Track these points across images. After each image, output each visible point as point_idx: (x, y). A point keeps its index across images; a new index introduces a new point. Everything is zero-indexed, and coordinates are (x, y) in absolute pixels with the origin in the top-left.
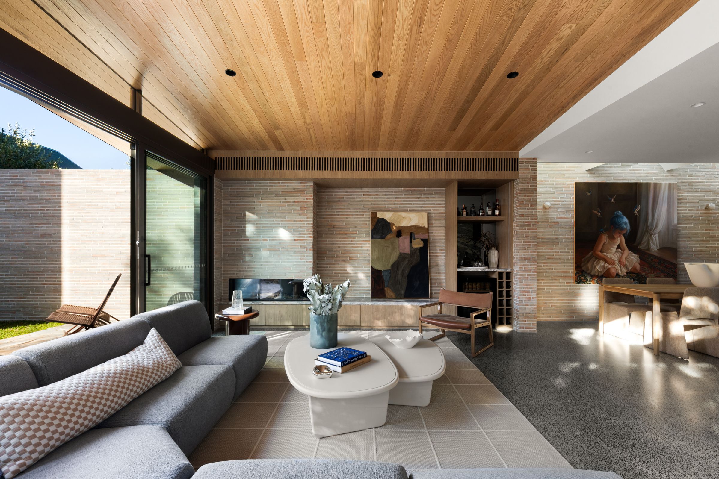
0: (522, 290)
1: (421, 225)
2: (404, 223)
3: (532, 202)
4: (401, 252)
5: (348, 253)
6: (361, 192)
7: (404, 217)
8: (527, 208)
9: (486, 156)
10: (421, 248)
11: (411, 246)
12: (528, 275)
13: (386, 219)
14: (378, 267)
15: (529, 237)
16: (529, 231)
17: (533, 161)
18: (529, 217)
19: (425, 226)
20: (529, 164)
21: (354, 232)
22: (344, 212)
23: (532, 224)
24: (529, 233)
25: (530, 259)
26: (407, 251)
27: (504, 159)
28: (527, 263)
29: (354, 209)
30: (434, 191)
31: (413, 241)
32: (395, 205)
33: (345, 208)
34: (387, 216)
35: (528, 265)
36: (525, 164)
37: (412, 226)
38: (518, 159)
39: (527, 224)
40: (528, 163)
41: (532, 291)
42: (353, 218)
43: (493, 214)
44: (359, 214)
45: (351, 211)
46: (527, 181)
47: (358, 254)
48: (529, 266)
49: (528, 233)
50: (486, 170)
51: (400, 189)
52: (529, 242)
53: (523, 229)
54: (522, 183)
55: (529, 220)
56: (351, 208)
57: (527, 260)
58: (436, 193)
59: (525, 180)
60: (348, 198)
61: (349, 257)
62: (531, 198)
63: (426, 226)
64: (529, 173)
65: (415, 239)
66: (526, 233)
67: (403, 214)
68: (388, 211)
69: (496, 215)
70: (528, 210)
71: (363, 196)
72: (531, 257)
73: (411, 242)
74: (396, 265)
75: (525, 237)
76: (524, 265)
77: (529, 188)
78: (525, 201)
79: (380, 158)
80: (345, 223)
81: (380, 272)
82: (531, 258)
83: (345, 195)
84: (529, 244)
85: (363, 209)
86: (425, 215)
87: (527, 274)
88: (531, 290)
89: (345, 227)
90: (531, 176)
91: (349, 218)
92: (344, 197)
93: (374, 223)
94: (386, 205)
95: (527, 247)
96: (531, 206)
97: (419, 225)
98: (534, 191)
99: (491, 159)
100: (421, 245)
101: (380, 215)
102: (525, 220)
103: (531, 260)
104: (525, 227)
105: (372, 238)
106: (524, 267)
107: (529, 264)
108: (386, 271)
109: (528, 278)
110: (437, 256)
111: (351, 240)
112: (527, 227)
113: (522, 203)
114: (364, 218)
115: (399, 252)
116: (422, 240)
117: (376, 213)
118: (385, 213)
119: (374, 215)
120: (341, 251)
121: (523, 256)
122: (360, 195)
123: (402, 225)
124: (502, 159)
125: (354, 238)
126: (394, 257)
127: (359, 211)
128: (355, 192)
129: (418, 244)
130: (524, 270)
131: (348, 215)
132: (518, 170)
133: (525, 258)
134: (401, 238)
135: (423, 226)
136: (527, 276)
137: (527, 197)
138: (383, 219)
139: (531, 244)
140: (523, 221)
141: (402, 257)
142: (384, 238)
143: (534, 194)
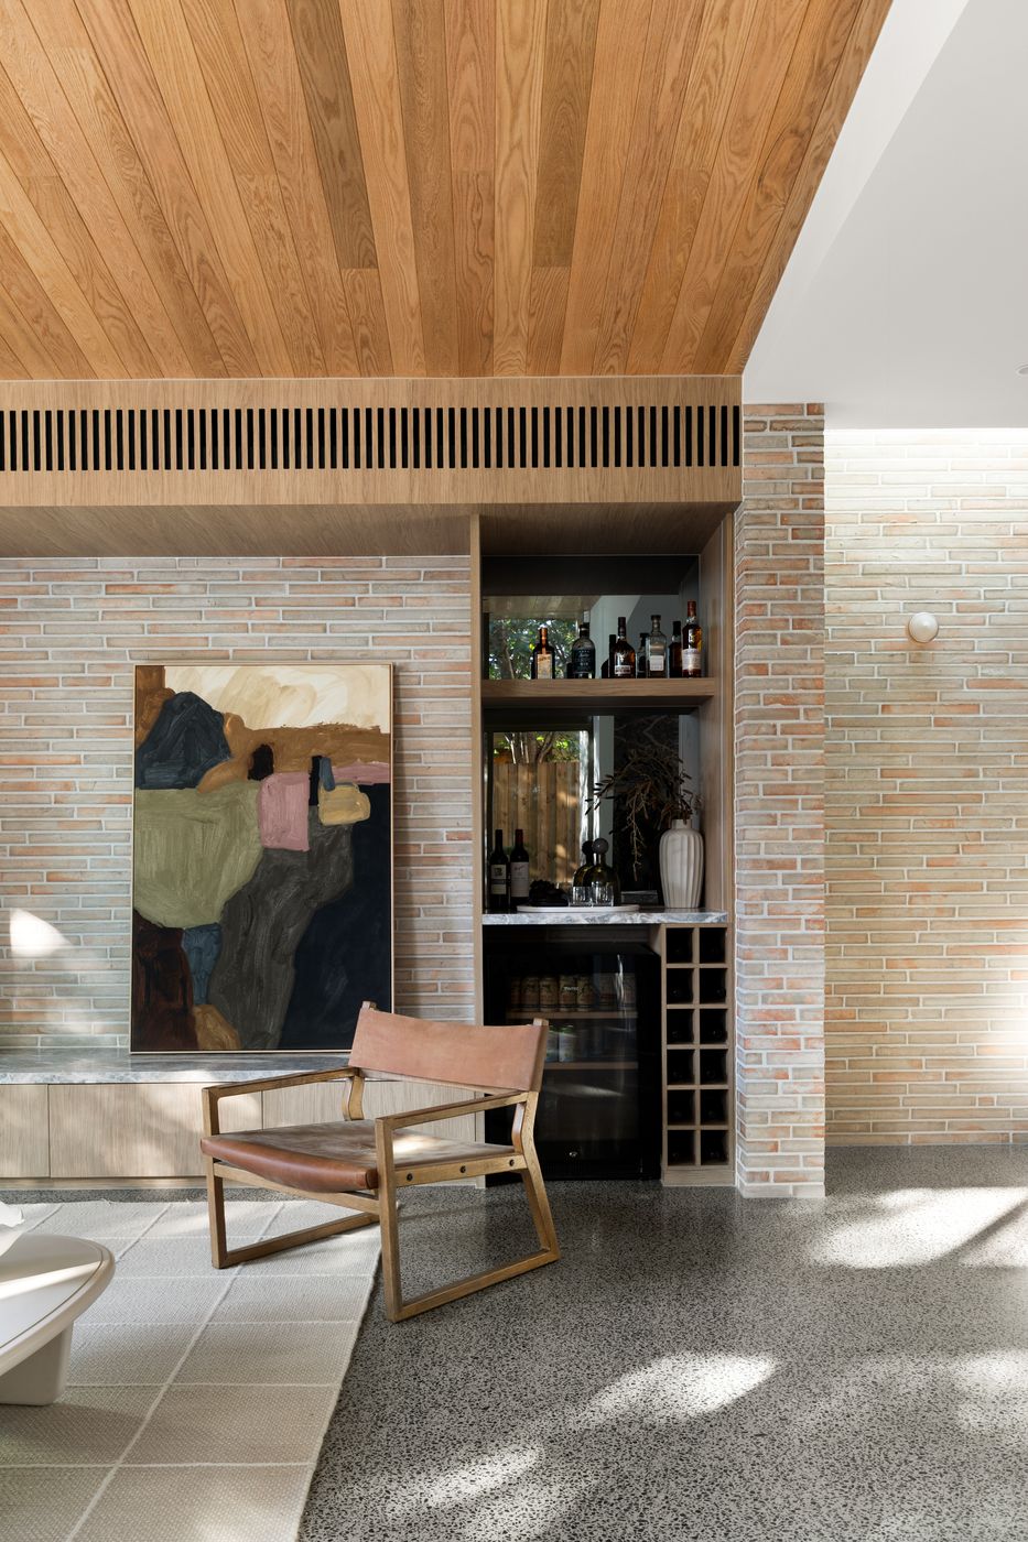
0: (760, 1006)
1: (360, 725)
2: (287, 714)
3: (802, 606)
4: (268, 844)
5: (40, 851)
6: (95, 576)
7: (285, 688)
8: (779, 633)
9: (591, 397)
10: (358, 827)
11: (314, 819)
12: (786, 940)
13: (203, 696)
14: (166, 913)
15: (789, 768)
16: (790, 738)
17: (806, 417)
18: (790, 677)
19: (377, 729)
20: (790, 434)
21: (68, 759)
22: (19, 669)
23: (801, 708)
24: (790, 750)
25: (792, 865)
26: (298, 838)
27: (677, 410)
28: (780, 886)
29: (65, 655)
30: (423, 570)
31: (322, 792)
32: (251, 634)
33: (25, 649)
34: (210, 685)
35: (785, 893)
36: (768, 432)
37: (320, 728)
38: (736, 410)
39: (779, 706)
40: (785, 426)
41: (802, 1011)
42: (62, 695)
43: (675, 669)
44: (86, 674)
45: (50, 661)
46: (779, 513)
47: (88, 858)
48: (790, 901)
49: (786, 747)
50: (594, 464)
51: (270, 563)
52: (789, 790)
53: (763, 729)
54: (758, 520)
55: (790, 691)
56: (50, 650)
57: (780, 873)
58: (430, 576)
59: (769, 508)
60: (37, 603)
61: (45, 871)
62: (799, 587)
63: (386, 728)
64: (786, 474)
65: (331, 786)
66: (774, 748)
67: (283, 674)
68: (221, 659)
69: (686, 674)
70: (784, 642)
71: (103, 595)
72: (799, 858)
73: (313, 800)
74: (246, 903)
75: (769, 766)
76: (767, 896)
77: (791, 541)
78: (769, 603)
79: (108, 413)
80: (23, 715)
81: (174, 934)
82: (799, 864)
83: (25, 590)
84: (791, 801)
85: (103, 654)
86: (382, 676)
87: (783, 937)
88: (798, 1008)
89: (26, 734)
90: (797, 489)
91: (42, 695)
92: (20, 598)
93: (151, 717)
94: (210, 636)
95: (779, 813)
96: (799, 624)
97: (351, 722)
98: (811, 558)
99: (618, 410)
100: (360, 810)
101: (177, 680)
102: (771, 691)
103: (799, 870)
104: (772, 722)
105: (140, 782)
106: (766, 903)
107: (790, 887)
108: (201, 929)
109: (785, 951)
110: (439, 861)
111: (53, 793)
112: (779, 723)
113: (756, 610)
114: (109, 695)
115: (259, 845)
116: (363, 788)
117: (160, 670)
118: (200, 669)
119: (149, 678)
120: (8, 846)
121: (763, 855)
122: (89, 590)
123: (277, 725)
124: (665, 410)
125: (67, 786)
126: (238, 868)
127: (87, 662)
128: (66, 576)
129: (345, 808)
130: (765, 916)
131: (36, 683)
132: (737, 462)
133: (772, 865)
134: (271, 780)
135: (368, 726)
136: (779, 946)
137: (779, 587)
138: (190, 699)
139: (800, 797)
140: (762, 693)
141: (274, 866)
142: (193, 784)
143: (812, 571)
